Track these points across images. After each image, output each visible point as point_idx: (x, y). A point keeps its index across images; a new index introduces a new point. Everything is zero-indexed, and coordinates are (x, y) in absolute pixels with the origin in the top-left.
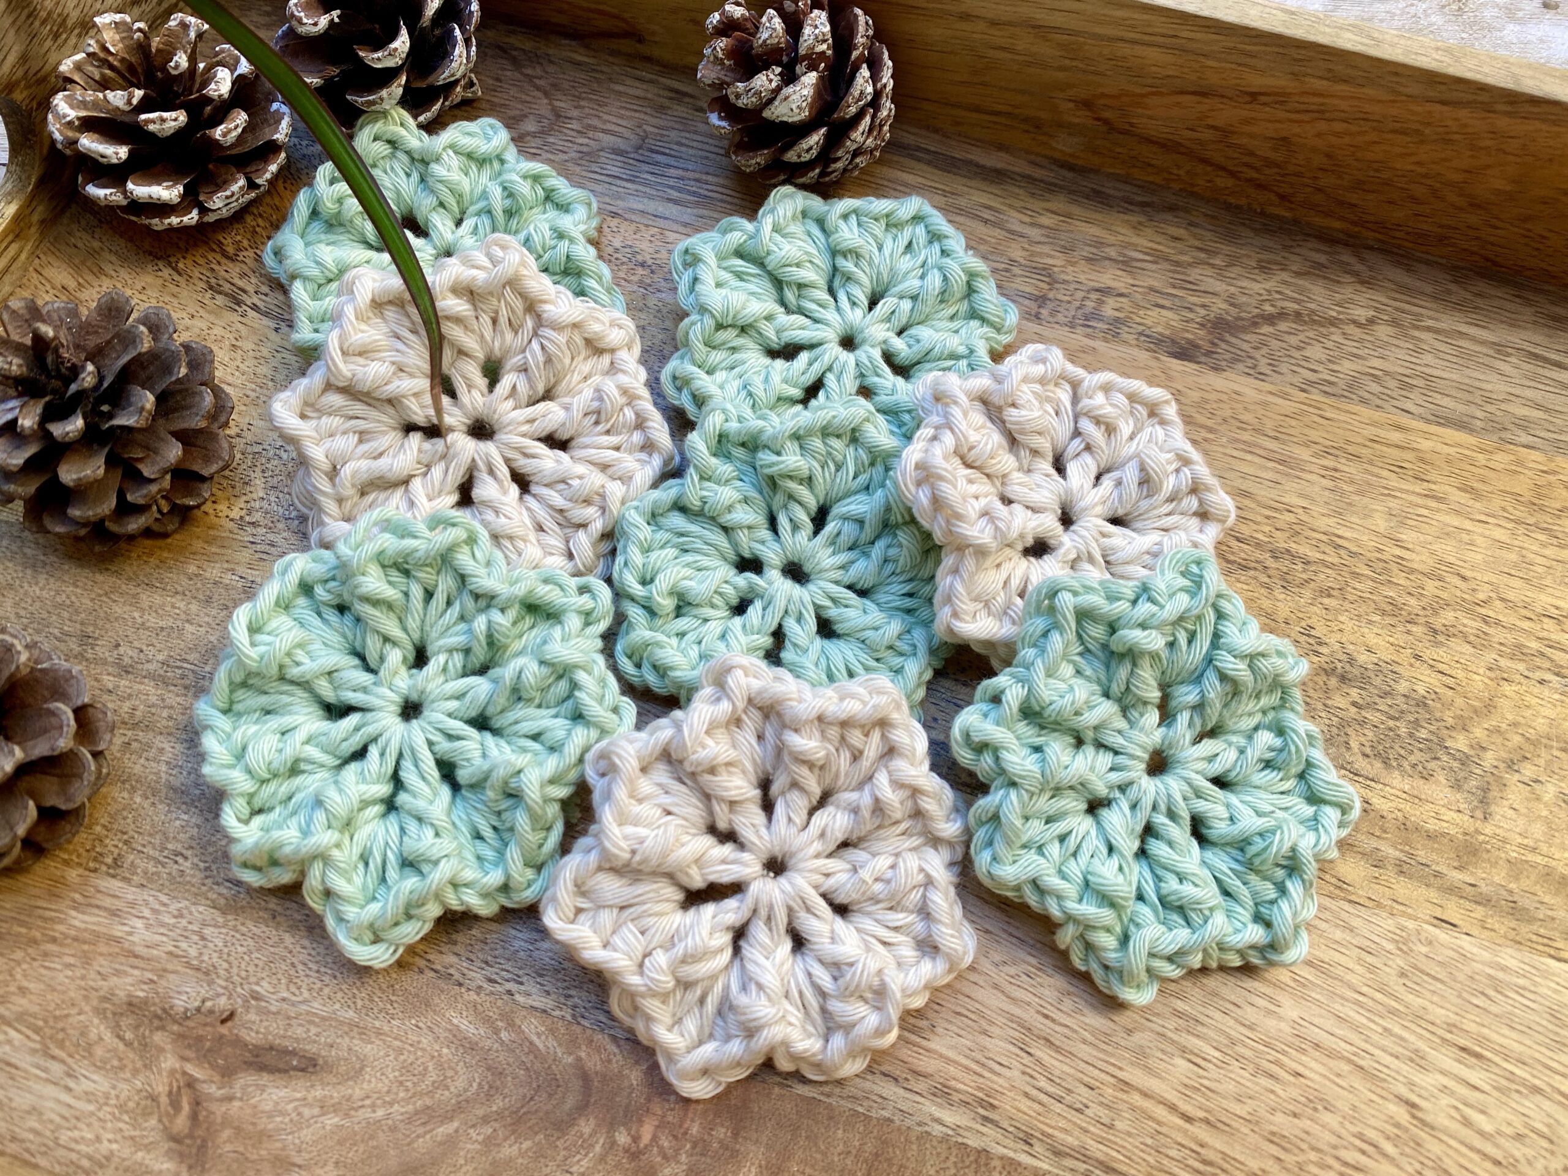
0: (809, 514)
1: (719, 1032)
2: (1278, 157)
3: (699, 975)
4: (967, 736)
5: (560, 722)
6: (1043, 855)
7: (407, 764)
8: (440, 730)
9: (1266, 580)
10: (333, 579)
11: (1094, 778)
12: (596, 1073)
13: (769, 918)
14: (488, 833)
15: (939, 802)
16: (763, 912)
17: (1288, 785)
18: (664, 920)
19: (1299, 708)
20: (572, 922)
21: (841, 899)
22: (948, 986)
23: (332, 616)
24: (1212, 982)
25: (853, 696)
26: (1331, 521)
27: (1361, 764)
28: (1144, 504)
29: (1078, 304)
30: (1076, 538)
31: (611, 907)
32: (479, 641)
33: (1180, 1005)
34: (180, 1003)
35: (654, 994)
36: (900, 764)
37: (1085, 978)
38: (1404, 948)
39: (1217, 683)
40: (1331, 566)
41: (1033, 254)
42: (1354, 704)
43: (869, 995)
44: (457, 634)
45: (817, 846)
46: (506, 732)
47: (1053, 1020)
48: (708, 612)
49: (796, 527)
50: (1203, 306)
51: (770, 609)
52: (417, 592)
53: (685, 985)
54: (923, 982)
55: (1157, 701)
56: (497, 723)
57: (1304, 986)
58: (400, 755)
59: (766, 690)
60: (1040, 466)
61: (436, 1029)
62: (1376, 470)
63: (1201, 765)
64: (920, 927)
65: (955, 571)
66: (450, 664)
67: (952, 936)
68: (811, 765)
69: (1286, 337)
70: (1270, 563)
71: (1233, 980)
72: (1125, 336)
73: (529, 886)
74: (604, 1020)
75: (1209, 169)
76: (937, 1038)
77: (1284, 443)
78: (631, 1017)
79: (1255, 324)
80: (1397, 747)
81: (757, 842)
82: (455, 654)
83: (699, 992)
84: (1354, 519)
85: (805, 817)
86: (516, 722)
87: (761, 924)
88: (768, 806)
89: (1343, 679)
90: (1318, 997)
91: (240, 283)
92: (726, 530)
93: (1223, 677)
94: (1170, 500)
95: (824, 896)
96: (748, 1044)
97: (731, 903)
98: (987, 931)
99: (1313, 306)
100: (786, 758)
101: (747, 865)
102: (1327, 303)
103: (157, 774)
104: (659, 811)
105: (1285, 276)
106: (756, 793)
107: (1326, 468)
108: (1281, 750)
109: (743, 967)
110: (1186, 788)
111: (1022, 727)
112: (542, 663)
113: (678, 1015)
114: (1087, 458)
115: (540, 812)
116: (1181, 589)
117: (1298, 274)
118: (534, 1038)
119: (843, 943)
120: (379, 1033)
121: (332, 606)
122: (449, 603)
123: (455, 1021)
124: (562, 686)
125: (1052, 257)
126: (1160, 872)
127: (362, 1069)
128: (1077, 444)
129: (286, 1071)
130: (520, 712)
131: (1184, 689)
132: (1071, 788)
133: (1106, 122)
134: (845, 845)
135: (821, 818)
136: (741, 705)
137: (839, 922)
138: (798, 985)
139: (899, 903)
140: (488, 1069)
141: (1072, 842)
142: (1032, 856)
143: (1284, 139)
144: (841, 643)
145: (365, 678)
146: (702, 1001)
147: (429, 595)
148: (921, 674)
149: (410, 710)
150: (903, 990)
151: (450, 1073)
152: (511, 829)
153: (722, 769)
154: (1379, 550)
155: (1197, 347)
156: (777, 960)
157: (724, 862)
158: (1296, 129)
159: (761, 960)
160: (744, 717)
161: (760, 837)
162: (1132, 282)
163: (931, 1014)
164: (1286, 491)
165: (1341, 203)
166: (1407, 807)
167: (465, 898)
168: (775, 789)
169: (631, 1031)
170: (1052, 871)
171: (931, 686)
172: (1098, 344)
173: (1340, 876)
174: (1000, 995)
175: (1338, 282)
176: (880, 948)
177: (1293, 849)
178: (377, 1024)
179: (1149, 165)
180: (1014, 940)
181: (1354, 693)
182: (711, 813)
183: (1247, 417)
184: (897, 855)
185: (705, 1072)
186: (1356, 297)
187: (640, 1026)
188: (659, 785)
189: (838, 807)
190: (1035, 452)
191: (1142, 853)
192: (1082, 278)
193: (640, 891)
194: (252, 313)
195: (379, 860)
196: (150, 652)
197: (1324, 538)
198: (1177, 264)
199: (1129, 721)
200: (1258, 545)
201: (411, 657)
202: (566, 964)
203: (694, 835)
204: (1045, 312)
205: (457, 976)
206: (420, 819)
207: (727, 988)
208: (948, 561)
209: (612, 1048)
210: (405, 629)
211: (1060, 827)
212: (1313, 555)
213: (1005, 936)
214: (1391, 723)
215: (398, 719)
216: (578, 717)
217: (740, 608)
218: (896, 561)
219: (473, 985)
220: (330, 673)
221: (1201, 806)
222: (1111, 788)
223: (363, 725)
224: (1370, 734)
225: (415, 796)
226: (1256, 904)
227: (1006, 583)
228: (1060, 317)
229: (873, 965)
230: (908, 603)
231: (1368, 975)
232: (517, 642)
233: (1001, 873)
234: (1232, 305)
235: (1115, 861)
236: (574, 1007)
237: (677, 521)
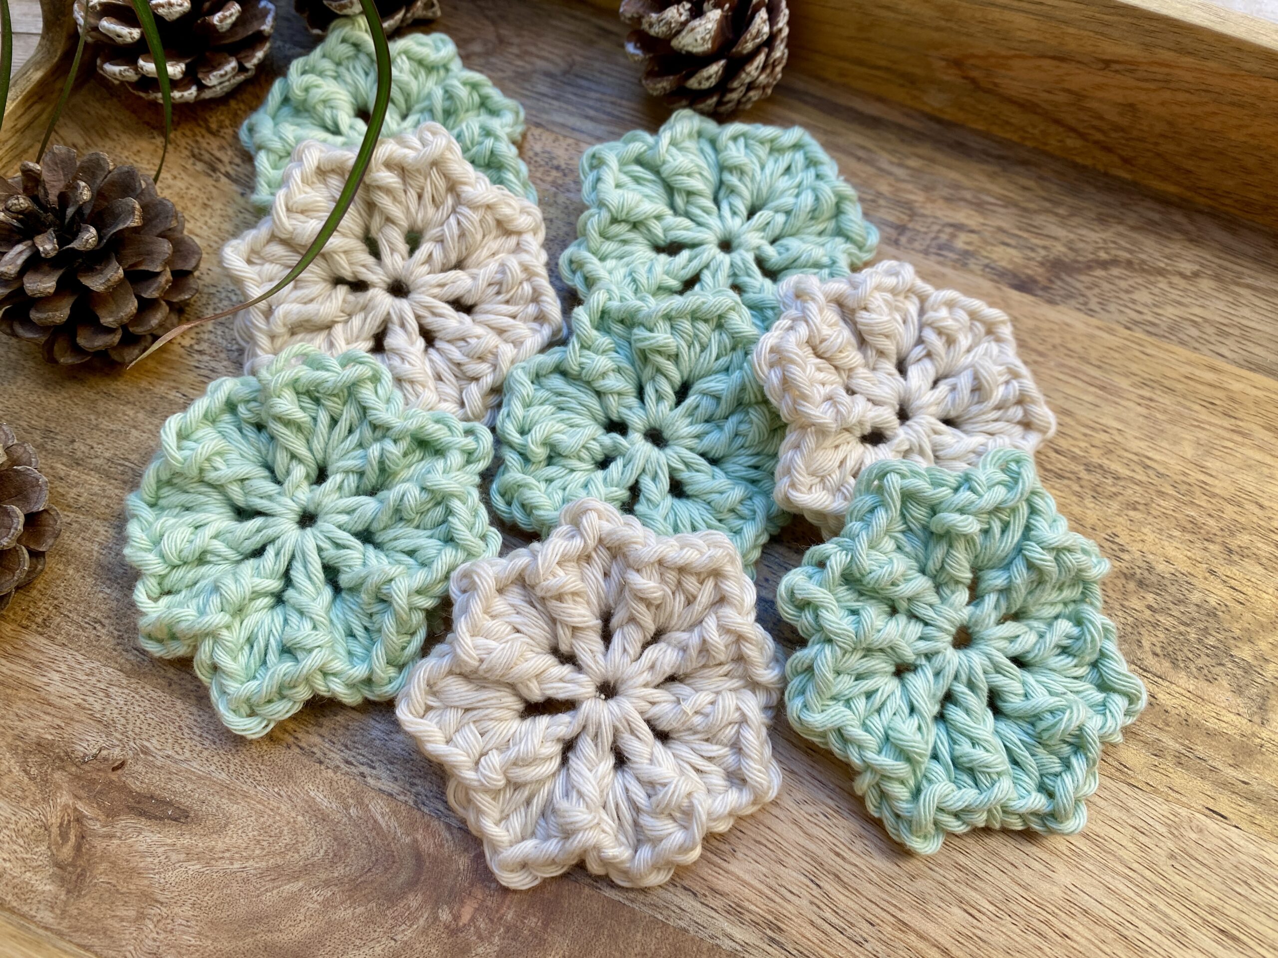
0: (673, 387)
1: (540, 832)
2: (1125, 122)
3: (528, 778)
4: (792, 593)
5: (434, 542)
6: (850, 708)
7: (297, 565)
8: (329, 538)
9: (1078, 489)
10: (254, 400)
11: (903, 644)
12: (429, 855)
13: (596, 735)
14: (359, 632)
15: (761, 650)
16: (591, 730)
17: (1081, 671)
18: (503, 725)
19: (1098, 604)
20: (423, 717)
21: (663, 726)
22: (752, 816)
23: (251, 433)
24: (993, 842)
25: (692, 546)
26: (1143, 444)
27: (1150, 661)
28: (975, 409)
29: (933, 235)
30: (910, 432)
31: (457, 707)
32: (372, 465)
33: (962, 859)
34: (80, 749)
35: (487, 791)
36: (729, 613)
37: (877, 824)
38: (1175, 832)
39: (1025, 571)
40: (1139, 483)
41: (898, 190)
42: (1149, 607)
43: (678, 815)
44: (354, 458)
45: (647, 676)
46: (386, 547)
47: (844, 859)
48: (575, 463)
49: (660, 398)
50: (1045, 248)
51: (630, 466)
52: (324, 418)
53: (515, 786)
54: (728, 809)
55: (968, 581)
56: (380, 538)
57: (1079, 855)
58: (293, 557)
59: (615, 532)
60: (884, 366)
61: (295, 799)
62: (1188, 404)
63: (1003, 644)
64: (731, 760)
65: (797, 447)
66: (346, 482)
67: (760, 771)
68: (648, 603)
69: (1117, 281)
70: (1084, 475)
71: (1013, 842)
72: (972, 266)
73: (390, 682)
74: (442, 809)
75: (1061, 129)
76: (735, 861)
77: (1106, 371)
78: (464, 808)
79: (1090, 268)
80: (1185, 650)
81: (593, 666)
82: (351, 475)
83: (526, 793)
84: (1164, 444)
85: (638, 648)
86: (396, 539)
87: (589, 739)
88: (607, 637)
89: (1141, 583)
90: (1091, 867)
91: (218, 154)
92: (599, 394)
93: (1031, 566)
94: (998, 408)
95: (648, 722)
96: (564, 844)
97: (564, 718)
98: (792, 772)
99: (1143, 256)
100: (627, 593)
101: (582, 686)
102: (1157, 255)
103: (90, 552)
104: (509, 628)
105: (1121, 229)
106: (597, 623)
107: (1142, 397)
108: (1077, 639)
109: (568, 775)
110: (987, 663)
111: (842, 591)
112: (423, 489)
113: (506, 812)
114: (927, 363)
115: (405, 616)
116: (999, 483)
117: (1133, 228)
118: (379, 817)
119: (660, 766)
120: (245, 796)
121: (252, 424)
122: (351, 431)
123: (312, 794)
124: (439, 511)
125: (915, 194)
126: (956, 735)
127: (226, 825)
128: (919, 351)
129: (161, 819)
130: (400, 530)
131: (993, 574)
132: (882, 650)
133: (973, 81)
134: (672, 679)
135: (652, 652)
136: (592, 543)
137: (658, 746)
138: (615, 797)
139: (714, 736)
140: (335, 839)
141: (877, 699)
142: (840, 707)
143: (1131, 105)
144: (689, 503)
145: (270, 487)
146: (528, 802)
147: (334, 422)
148: (757, 537)
149: (307, 519)
150: (709, 814)
151: (302, 839)
152: (379, 631)
153: (569, 598)
154: (1185, 474)
155: (1035, 282)
156: (599, 773)
157: (561, 680)
158: (1143, 96)
159: (586, 772)
160: (594, 554)
161: (596, 662)
162: (982, 221)
163: (733, 839)
164: (1104, 414)
165: (1178, 169)
166: (1190, 705)
167: (332, 686)
168: (614, 622)
169: (463, 821)
170: (856, 723)
171: (765, 548)
172: (948, 271)
173: (1122, 760)
174: (798, 830)
175: (1169, 238)
176: (693, 774)
177: (1080, 728)
178: (245, 788)
179: (1007, 123)
180: (816, 783)
181: (1150, 598)
182: (555, 636)
183: (1073, 346)
184: (718, 693)
185: (524, 866)
186: (1184, 253)
187: (471, 818)
188: (513, 606)
189: (669, 644)
190: (881, 353)
191: (941, 717)
192: (939, 214)
193: (484, 697)
194: (224, 179)
195: (262, 644)
196: (99, 449)
197: (1135, 458)
198: (1025, 210)
199: (941, 597)
200: (1074, 458)
201: (314, 474)
202: (415, 756)
203: (538, 653)
204: (903, 240)
205: (319, 754)
206: (301, 613)
207: (551, 793)
208: (791, 437)
209: (446, 834)
210: (311, 450)
211: (867, 685)
212: (1124, 471)
213: (808, 778)
214: (1182, 628)
215: (296, 526)
216: (449, 540)
217: (604, 464)
218: (746, 436)
219: (332, 764)
220: (242, 480)
221: (999, 680)
222: (918, 655)
223: (265, 528)
224: (1162, 636)
225: (300, 593)
226: (1041, 775)
227: (842, 463)
228: (916, 245)
229: (684, 788)
230: (753, 474)
231: (1139, 853)
232: (405, 471)
233: (810, 719)
234: (1071, 249)
235: (915, 721)
236: (417, 794)
237: (557, 382)
